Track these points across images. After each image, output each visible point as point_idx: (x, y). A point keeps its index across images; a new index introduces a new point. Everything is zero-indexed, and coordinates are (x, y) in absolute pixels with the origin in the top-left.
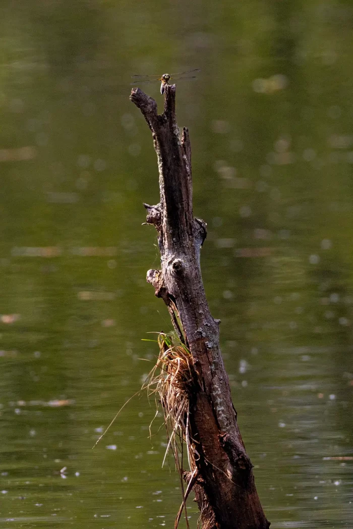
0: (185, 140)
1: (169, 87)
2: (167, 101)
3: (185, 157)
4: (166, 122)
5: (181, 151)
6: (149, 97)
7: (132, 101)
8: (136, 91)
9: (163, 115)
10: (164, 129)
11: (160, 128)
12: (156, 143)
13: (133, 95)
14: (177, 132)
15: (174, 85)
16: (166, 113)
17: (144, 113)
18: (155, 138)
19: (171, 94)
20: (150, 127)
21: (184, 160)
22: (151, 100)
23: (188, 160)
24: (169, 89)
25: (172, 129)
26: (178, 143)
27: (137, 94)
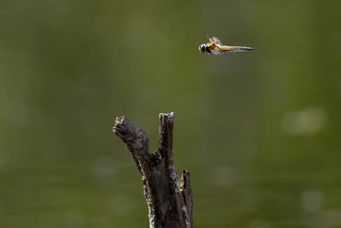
0: (185, 186)
1: (165, 117)
2: (162, 134)
3: (184, 209)
4: (160, 162)
5: (179, 200)
6: (138, 129)
7: (116, 133)
8: (122, 120)
9: (156, 153)
10: (157, 172)
11: (152, 170)
12: (146, 190)
13: (118, 126)
14: (174, 175)
15: (172, 113)
16: (161, 151)
17: (132, 150)
18: (145, 183)
19: (168, 126)
20: (140, 168)
21: (183, 213)
22: (141, 133)
23: (188, 211)
24: (165, 120)
25: (168, 172)
26: (176, 191)
27: (123, 125)
